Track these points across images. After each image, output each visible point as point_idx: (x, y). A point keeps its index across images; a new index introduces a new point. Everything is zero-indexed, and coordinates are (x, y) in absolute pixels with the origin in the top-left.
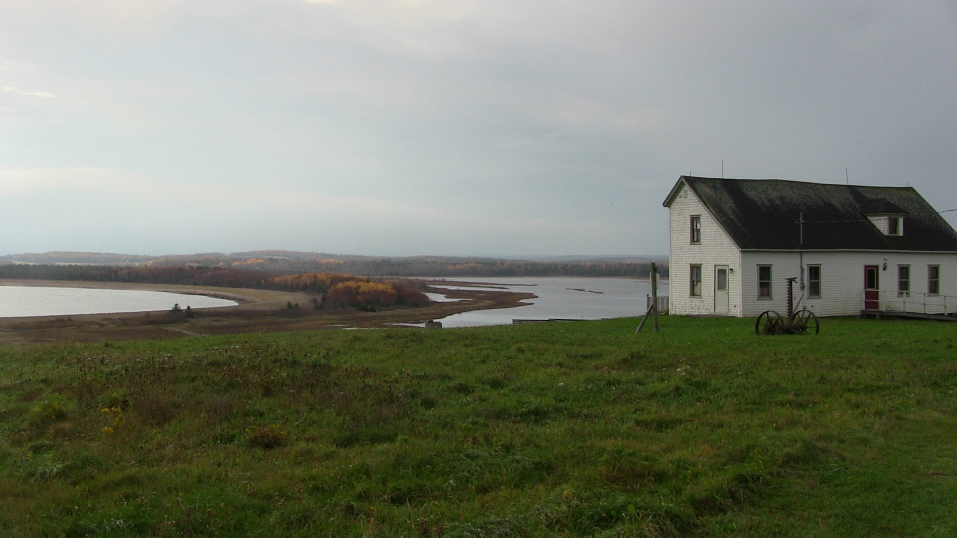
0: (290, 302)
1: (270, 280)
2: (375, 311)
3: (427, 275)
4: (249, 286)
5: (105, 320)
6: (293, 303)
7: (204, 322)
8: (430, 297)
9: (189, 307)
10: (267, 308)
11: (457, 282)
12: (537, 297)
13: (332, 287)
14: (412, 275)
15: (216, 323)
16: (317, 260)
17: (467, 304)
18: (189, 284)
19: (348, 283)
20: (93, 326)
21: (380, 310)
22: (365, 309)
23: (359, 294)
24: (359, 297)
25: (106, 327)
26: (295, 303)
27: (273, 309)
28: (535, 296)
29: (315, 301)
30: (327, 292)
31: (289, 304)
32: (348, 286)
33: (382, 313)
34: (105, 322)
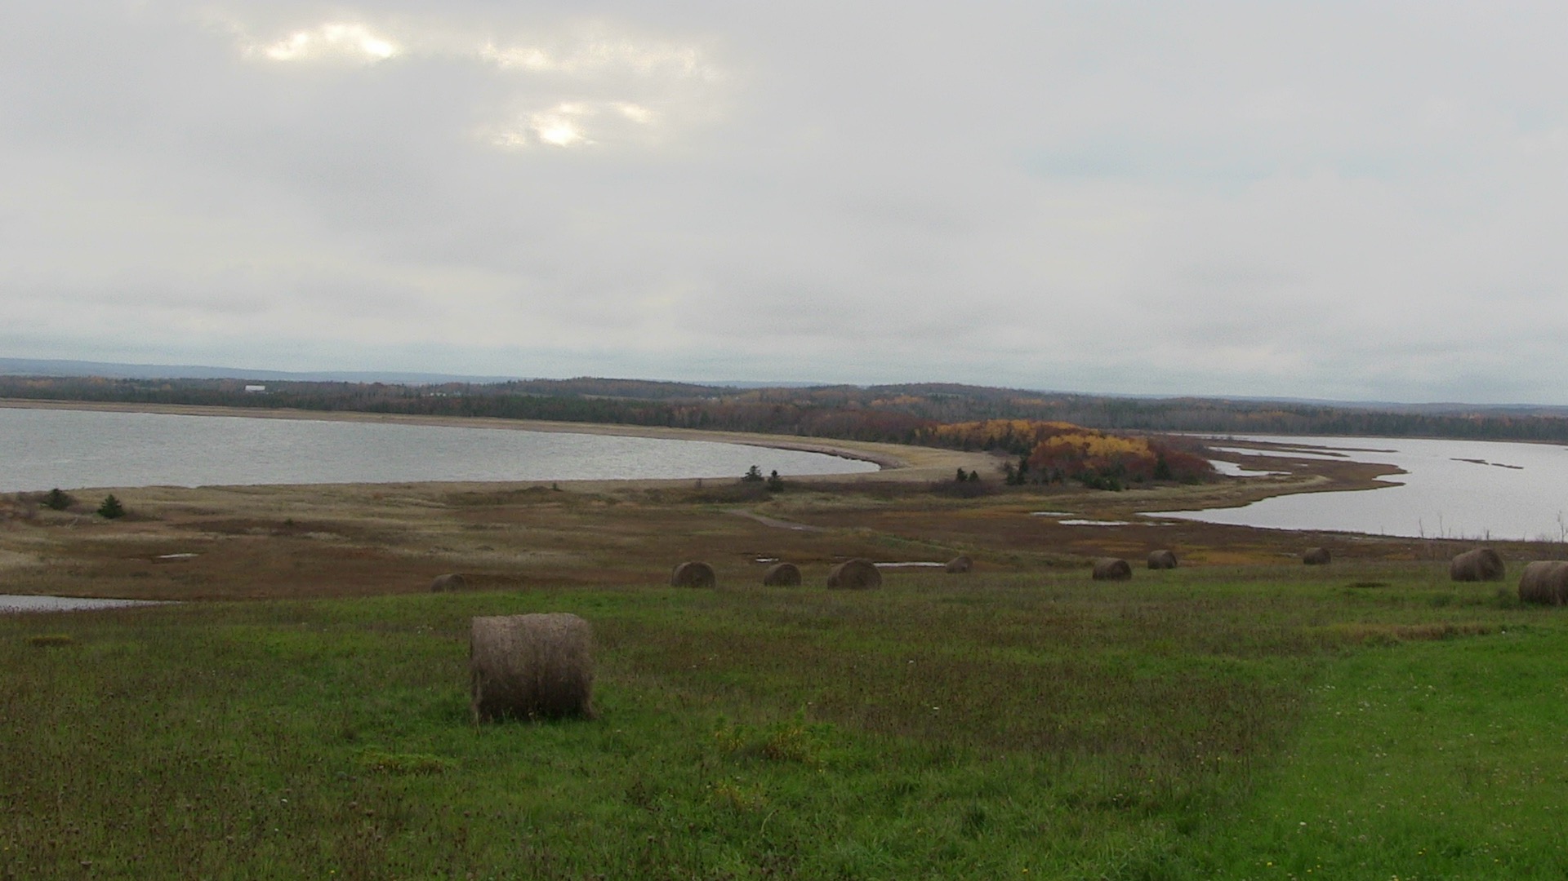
0: (963, 470)
1: (930, 430)
2: (1118, 490)
3: (1203, 430)
4: (893, 439)
5: (620, 491)
6: (968, 471)
7: (799, 501)
8: (1217, 468)
9: (775, 473)
10: (921, 479)
11: (1253, 443)
12: (1404, 472)
13: (1040, 444)
14: (1173, 428)
15: (823, 505)
16: (1012, 401)
17: (1282, 481)
18: (791, 432)
19: (1067, 438)
20: (595, 503)
21: (1127, 488)
22: (1099, 486)
23: (1088, 457)
24: (1088, 465)
25: (618, 505)
26: (971, 471)
27: (931, 480)
28: (1400, 470)
29: (1007, 468)
30: (1029, 454)
31: (960, 471)
32: (1068, 443)
33: (1134, 493)
34: (615, 495)
